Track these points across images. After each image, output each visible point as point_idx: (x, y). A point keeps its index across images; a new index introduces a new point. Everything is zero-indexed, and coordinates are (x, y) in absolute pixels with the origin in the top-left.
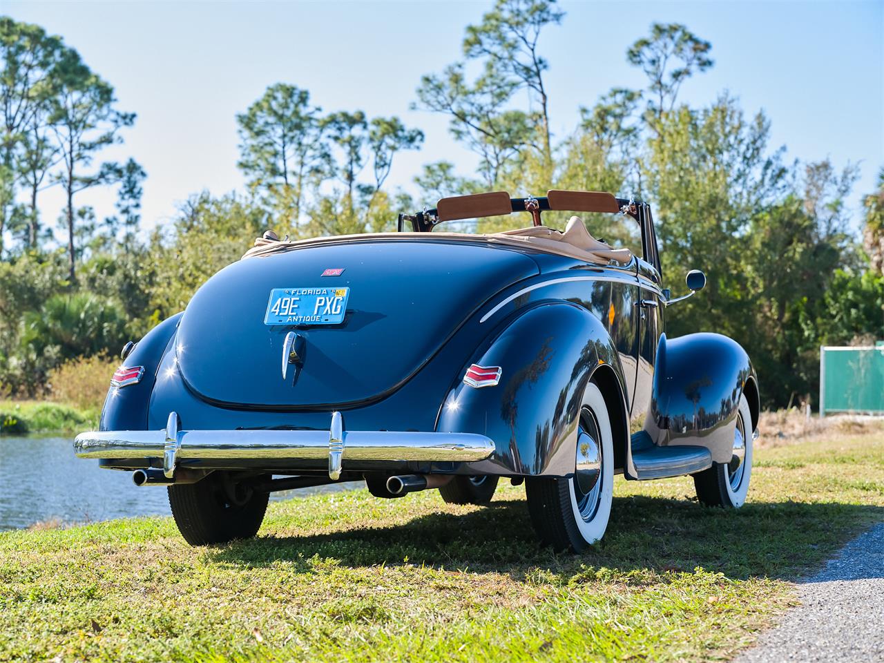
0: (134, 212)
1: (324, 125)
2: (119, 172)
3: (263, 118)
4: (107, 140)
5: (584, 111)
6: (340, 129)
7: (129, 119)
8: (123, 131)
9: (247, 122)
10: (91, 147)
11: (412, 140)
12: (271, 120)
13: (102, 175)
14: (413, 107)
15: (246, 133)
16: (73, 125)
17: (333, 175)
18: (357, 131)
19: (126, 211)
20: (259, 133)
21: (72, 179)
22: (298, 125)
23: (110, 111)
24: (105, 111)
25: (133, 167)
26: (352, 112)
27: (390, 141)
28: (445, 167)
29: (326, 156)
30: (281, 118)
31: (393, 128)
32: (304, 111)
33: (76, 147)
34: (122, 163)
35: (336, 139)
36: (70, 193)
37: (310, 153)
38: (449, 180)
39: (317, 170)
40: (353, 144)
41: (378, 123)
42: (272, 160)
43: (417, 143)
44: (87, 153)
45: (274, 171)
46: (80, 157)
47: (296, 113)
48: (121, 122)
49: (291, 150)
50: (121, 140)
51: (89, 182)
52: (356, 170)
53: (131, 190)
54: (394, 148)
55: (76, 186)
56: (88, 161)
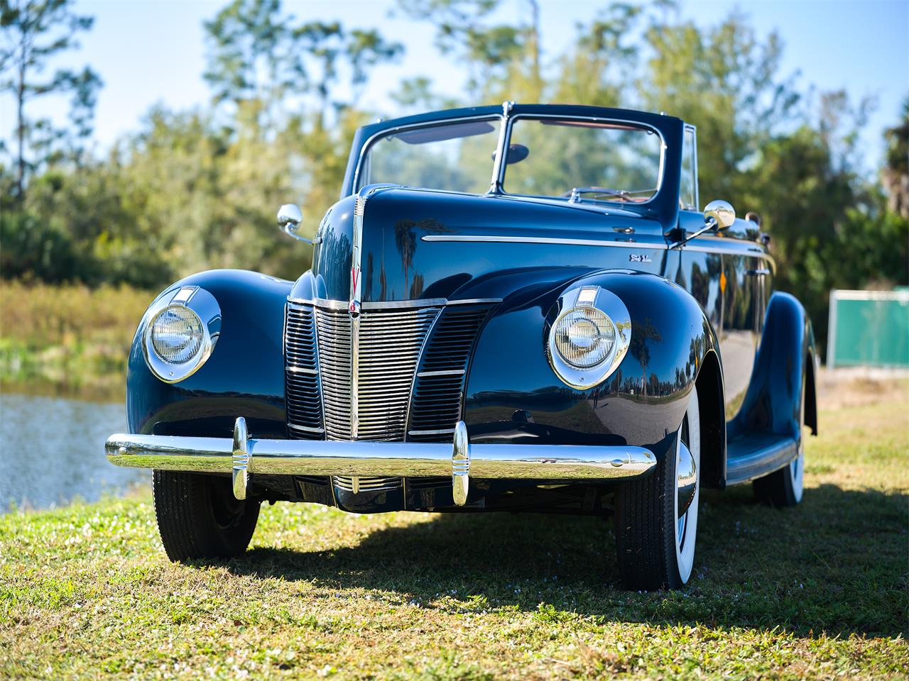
0: (88, 124)
1: (297, 35)
2: (74, 81)
3: (231, 26)
4: (61, 44)
5: (580, 26)
6: (315, 40)
7: (86, 23)
8: (80, 35)
9: (215, 29)
10: (45, 51)
11: (390, 53)
12: (241, 27)
13: (57, 83)
14: (391, 14)
15: (214, 41)
16: (25, 27)
17: (306, 89)
18: (332, 42)
19: (79, 121)
20: (228, 41)
21: (23, 88)
22: (270, 34)
23: (66, 14)
24: (59, 12)
25: (89, 77)
26: (328, 21)
27: (368, 54)
28: (423, 83)
29: (299, 69)
30: (250, 26)
31: (372, 40)
32: (276, 19)
33: (28, 51)
34: (78, 71)
35: (312, 50)
36: (21, 101)
37: (282, 66)
38: (428, 97)
39: (289, 84)
40: (329, 56)
41: (357, 34)
42: (239, 71)
43: (397, 56)
44: (41, 59)
45: (242, 84)
46: (32, 62)
47: (268, 22)
48: (77, 25)
49: (261, 62)
50: (77, 45)
51: (42, 90)
52: (330, 85)
53: (85, 100)
54: (372, 62)
55: (27, 94)
56: (41, 68)
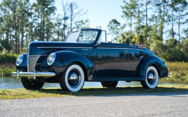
10: (184, 15)
13: (186, 22)
16: (180, 11)
21: (180, 23)
24: (186, 7)
33: (180, 16)
36: (179, 26)
44: (183, 17)
46: (181, 18)
51: (183, 23)
55: (180, 24)
56: (183, 19)
